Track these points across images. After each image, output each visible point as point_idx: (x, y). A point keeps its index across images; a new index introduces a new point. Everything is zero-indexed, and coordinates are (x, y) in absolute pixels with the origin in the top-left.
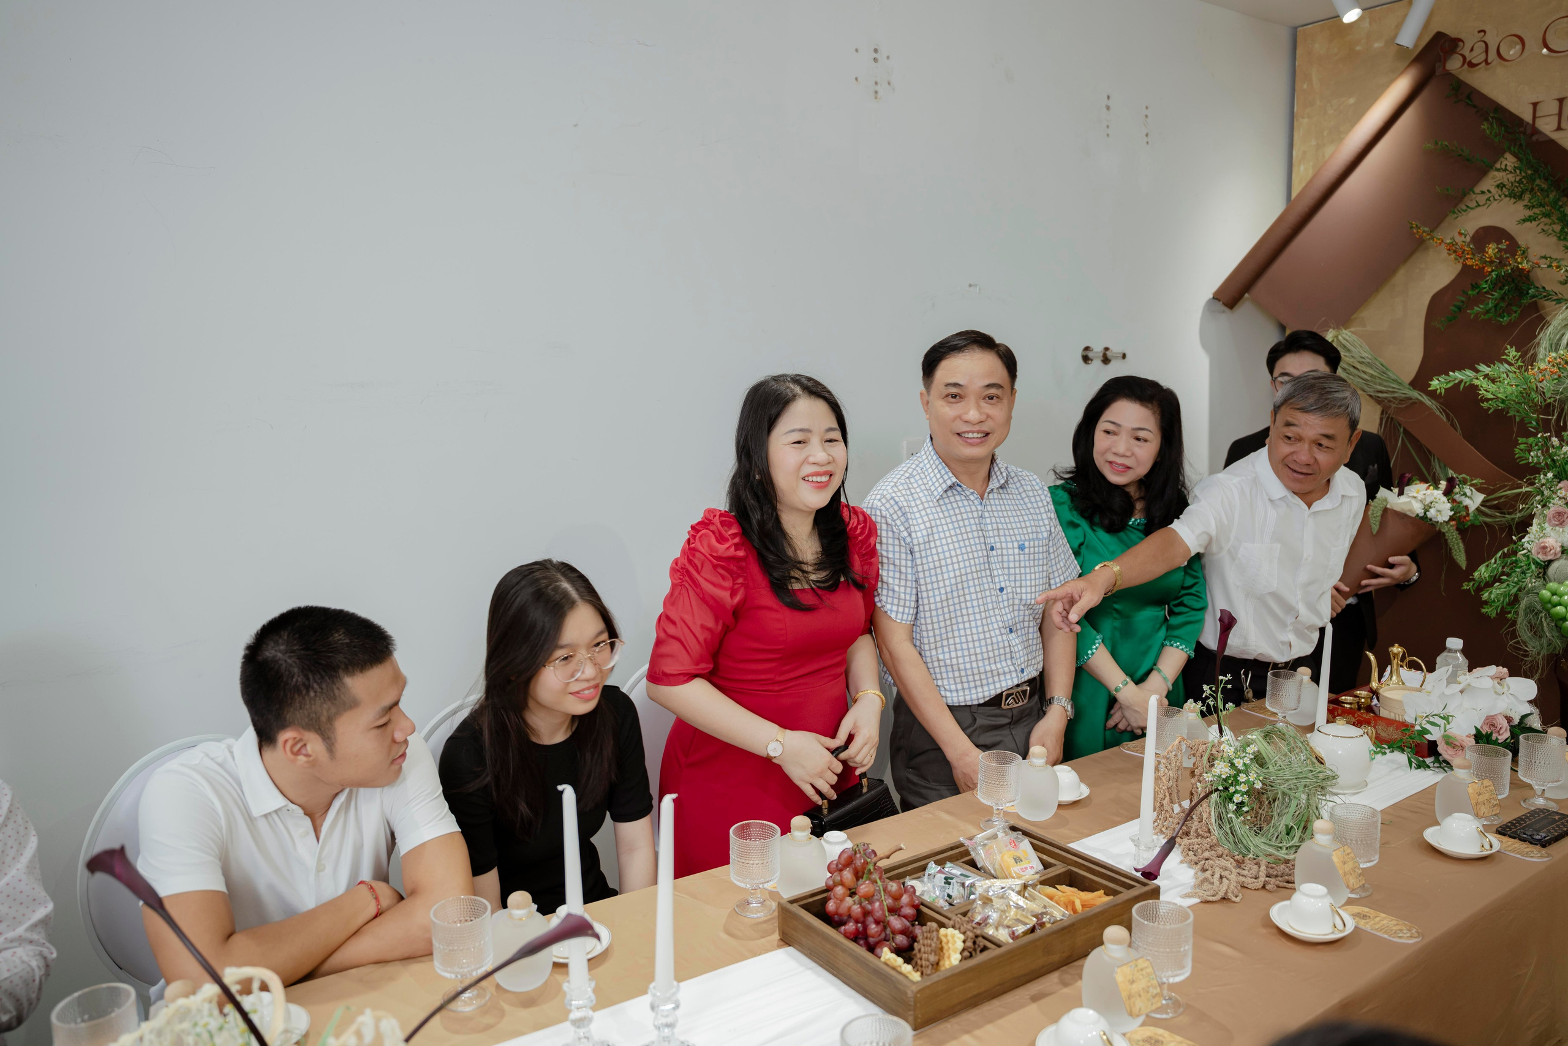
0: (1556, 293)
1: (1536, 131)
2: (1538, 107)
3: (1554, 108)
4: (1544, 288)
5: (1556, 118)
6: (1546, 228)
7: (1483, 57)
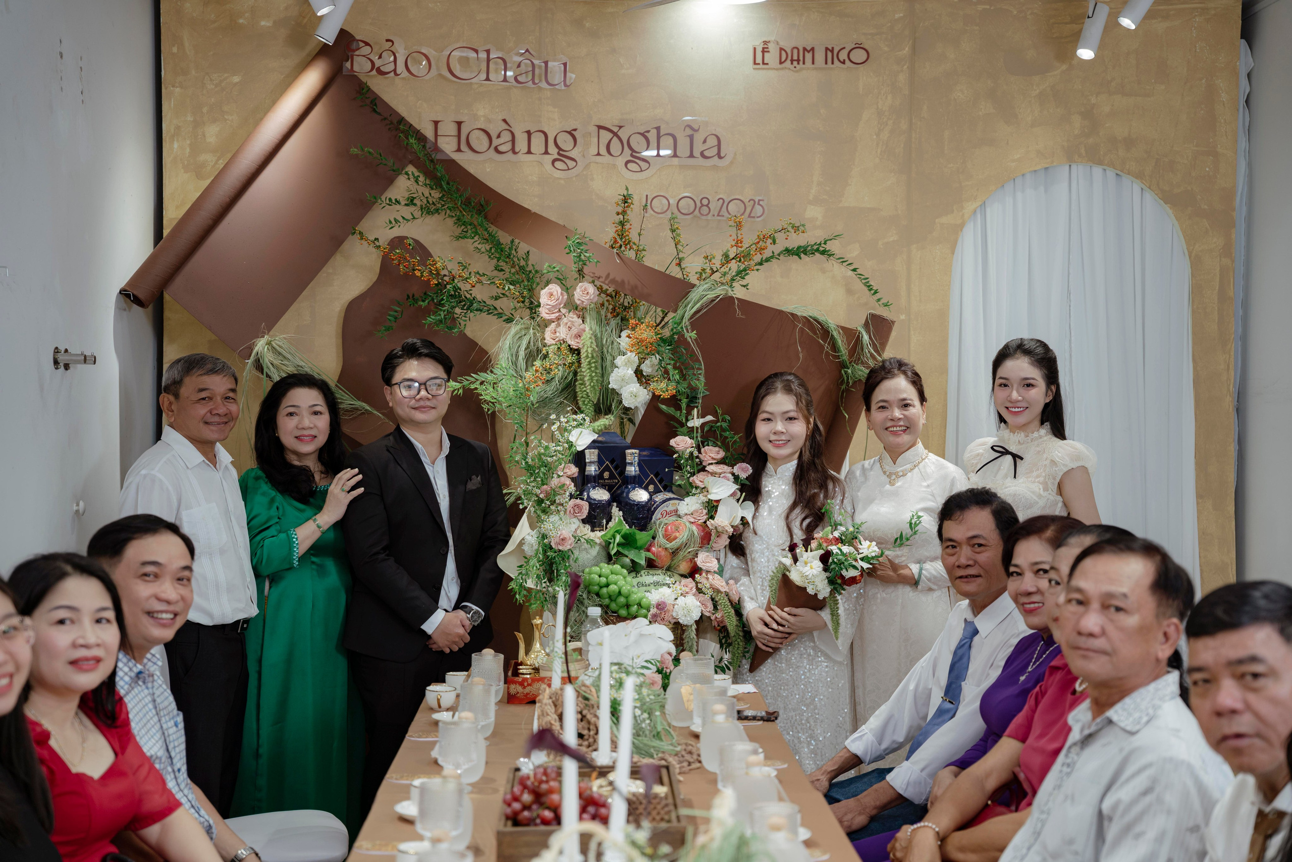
0: (495, 308)
1: (437, 149)
2: (439, 124)
3: (452, 129)
4: (485, 302)
5: (455, 140)
6: (479, 246)
7: (391, 67)
